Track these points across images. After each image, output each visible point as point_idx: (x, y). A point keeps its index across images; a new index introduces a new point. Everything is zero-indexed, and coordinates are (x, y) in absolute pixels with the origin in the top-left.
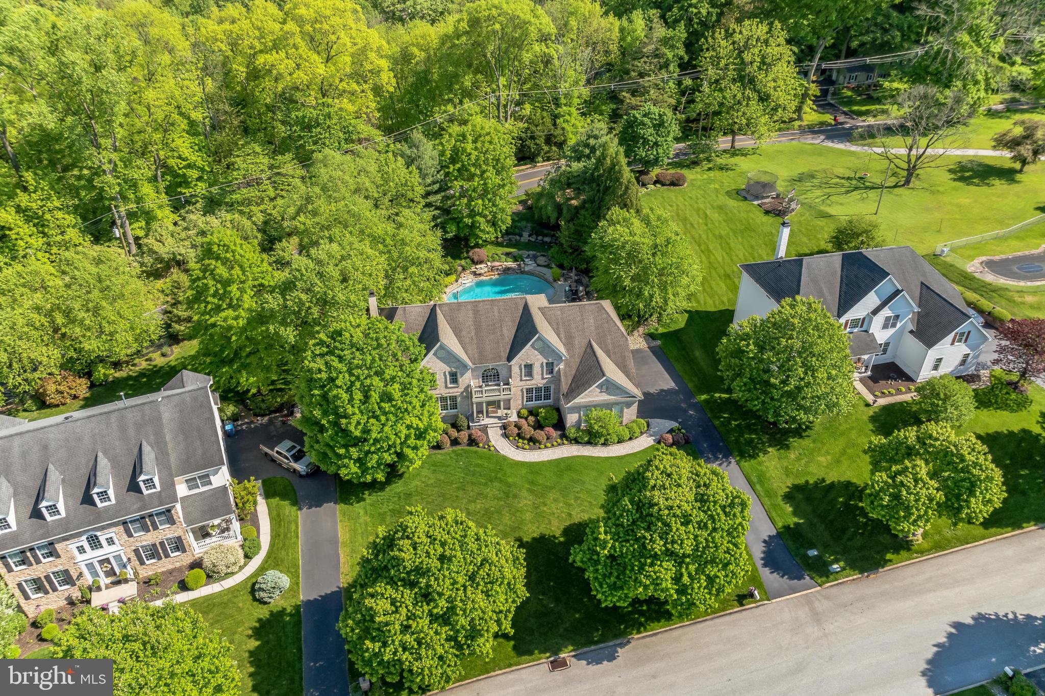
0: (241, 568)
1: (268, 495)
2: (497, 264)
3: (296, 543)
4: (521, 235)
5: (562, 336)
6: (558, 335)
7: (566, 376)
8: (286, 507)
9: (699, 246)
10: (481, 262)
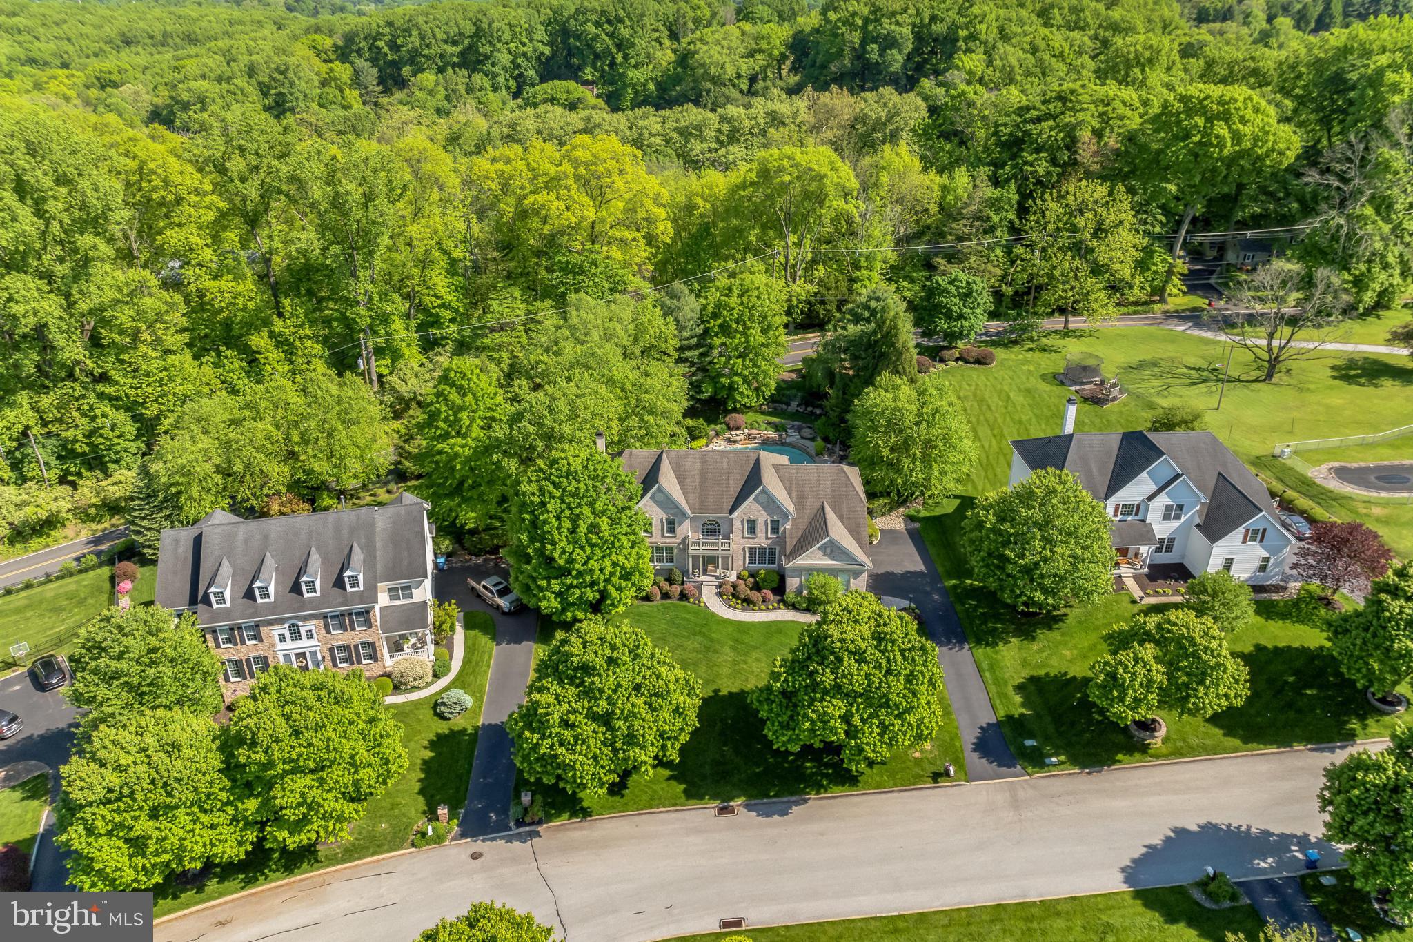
0: (428, 684)
1: (468, 626)
2: (755, 432)
3: (486, 672)
4: (788, 405)
5: (794, 495)
6: (790, 494)
7: (791, 536)
8: (485, 640)
9: (992, 430)
10: (738, 429)
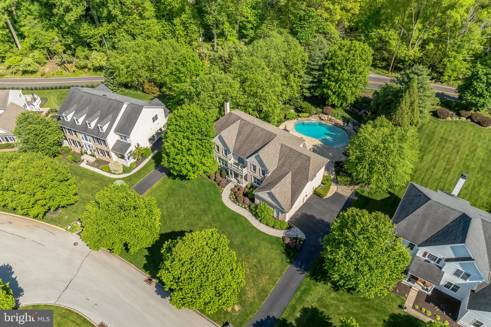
0: (119, 174)
1: (153, 158)
2: (334, 118)
7: (266, 181)
8: (153, 165)
10: (326, 114)
